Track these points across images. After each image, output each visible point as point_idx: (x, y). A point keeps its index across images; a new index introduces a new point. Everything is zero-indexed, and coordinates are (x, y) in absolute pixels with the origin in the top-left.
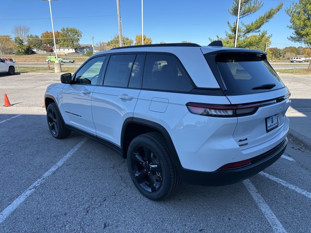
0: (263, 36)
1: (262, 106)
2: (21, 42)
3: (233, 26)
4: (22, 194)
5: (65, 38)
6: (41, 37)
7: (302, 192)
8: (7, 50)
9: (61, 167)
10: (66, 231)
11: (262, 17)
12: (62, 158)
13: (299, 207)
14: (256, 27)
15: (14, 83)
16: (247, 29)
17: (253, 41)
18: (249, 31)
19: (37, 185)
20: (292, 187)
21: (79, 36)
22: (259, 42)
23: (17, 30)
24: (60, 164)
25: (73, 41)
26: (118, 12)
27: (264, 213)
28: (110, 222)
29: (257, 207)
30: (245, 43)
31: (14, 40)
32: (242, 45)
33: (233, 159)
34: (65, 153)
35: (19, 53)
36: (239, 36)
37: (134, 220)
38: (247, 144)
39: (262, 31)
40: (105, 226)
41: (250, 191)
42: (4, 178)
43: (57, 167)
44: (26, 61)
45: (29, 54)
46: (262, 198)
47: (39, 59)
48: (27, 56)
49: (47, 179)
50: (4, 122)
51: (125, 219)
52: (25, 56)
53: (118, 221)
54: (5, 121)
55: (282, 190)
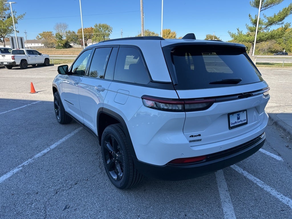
0: (286, 28)
1: (219, 102)
2: (61, 38)
3: (254, 19)
4: (10, 172)
5: (97, 33)
6: (78, 33)
7: (276, 195)
8: (49, 44)
9: (53, 150)
10: (31, 208)
11: (285, 9)
12: (58, 141)
13: (267, 211)
14: (280, 19)
15: (46, 73)
16: (269, 22)
17: (275, 34)
18: (271, 23)
19: (26, 164)
20: (268, 188)
21: (109, 32)
22: (281, 35)
23: (58, 27)
24: (53, 147)
25: (104, 36)
26: (141, 8)
27: (224, 213)
28: (71, 204)
29: (220, 206)
30: (266, 36)
31: (55, 35)
32: (263, 38)
33: (182, 155)
34: (62, 137)
35: (59, 47)
36: (260, 29)
37: (93, 206)
38: (200, 140)
39: (285, 23)
40: (66, 208)
41: (219, 189)
42: (3, 156)
43: (49, 150)
44: (64, 54)
45: (67, 48)
46: (230, 197)
47: (74, 52)
48: (65, 49)
49: (37, 159)
50: (24, 107)
51: (86, 203)
52: (63, 49)
53: (78, 205)
54: (26, 106)
55: (255, 191)
